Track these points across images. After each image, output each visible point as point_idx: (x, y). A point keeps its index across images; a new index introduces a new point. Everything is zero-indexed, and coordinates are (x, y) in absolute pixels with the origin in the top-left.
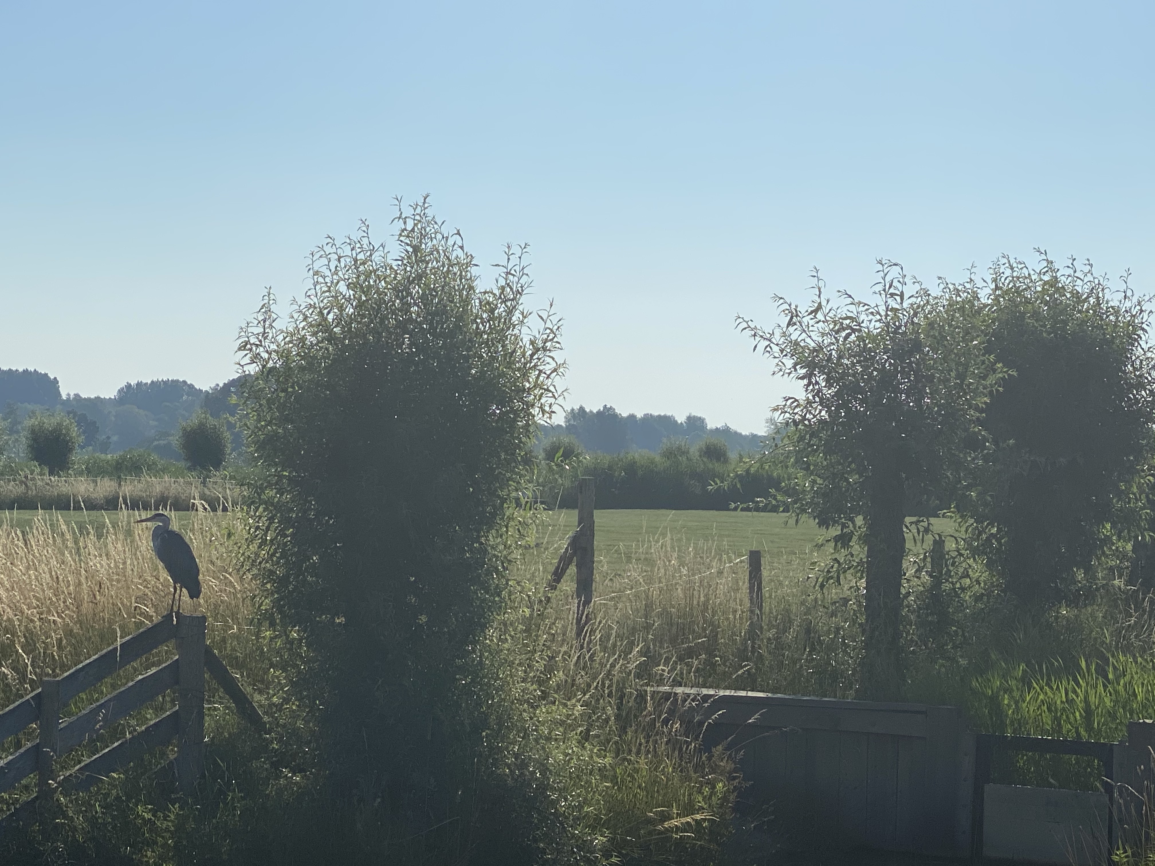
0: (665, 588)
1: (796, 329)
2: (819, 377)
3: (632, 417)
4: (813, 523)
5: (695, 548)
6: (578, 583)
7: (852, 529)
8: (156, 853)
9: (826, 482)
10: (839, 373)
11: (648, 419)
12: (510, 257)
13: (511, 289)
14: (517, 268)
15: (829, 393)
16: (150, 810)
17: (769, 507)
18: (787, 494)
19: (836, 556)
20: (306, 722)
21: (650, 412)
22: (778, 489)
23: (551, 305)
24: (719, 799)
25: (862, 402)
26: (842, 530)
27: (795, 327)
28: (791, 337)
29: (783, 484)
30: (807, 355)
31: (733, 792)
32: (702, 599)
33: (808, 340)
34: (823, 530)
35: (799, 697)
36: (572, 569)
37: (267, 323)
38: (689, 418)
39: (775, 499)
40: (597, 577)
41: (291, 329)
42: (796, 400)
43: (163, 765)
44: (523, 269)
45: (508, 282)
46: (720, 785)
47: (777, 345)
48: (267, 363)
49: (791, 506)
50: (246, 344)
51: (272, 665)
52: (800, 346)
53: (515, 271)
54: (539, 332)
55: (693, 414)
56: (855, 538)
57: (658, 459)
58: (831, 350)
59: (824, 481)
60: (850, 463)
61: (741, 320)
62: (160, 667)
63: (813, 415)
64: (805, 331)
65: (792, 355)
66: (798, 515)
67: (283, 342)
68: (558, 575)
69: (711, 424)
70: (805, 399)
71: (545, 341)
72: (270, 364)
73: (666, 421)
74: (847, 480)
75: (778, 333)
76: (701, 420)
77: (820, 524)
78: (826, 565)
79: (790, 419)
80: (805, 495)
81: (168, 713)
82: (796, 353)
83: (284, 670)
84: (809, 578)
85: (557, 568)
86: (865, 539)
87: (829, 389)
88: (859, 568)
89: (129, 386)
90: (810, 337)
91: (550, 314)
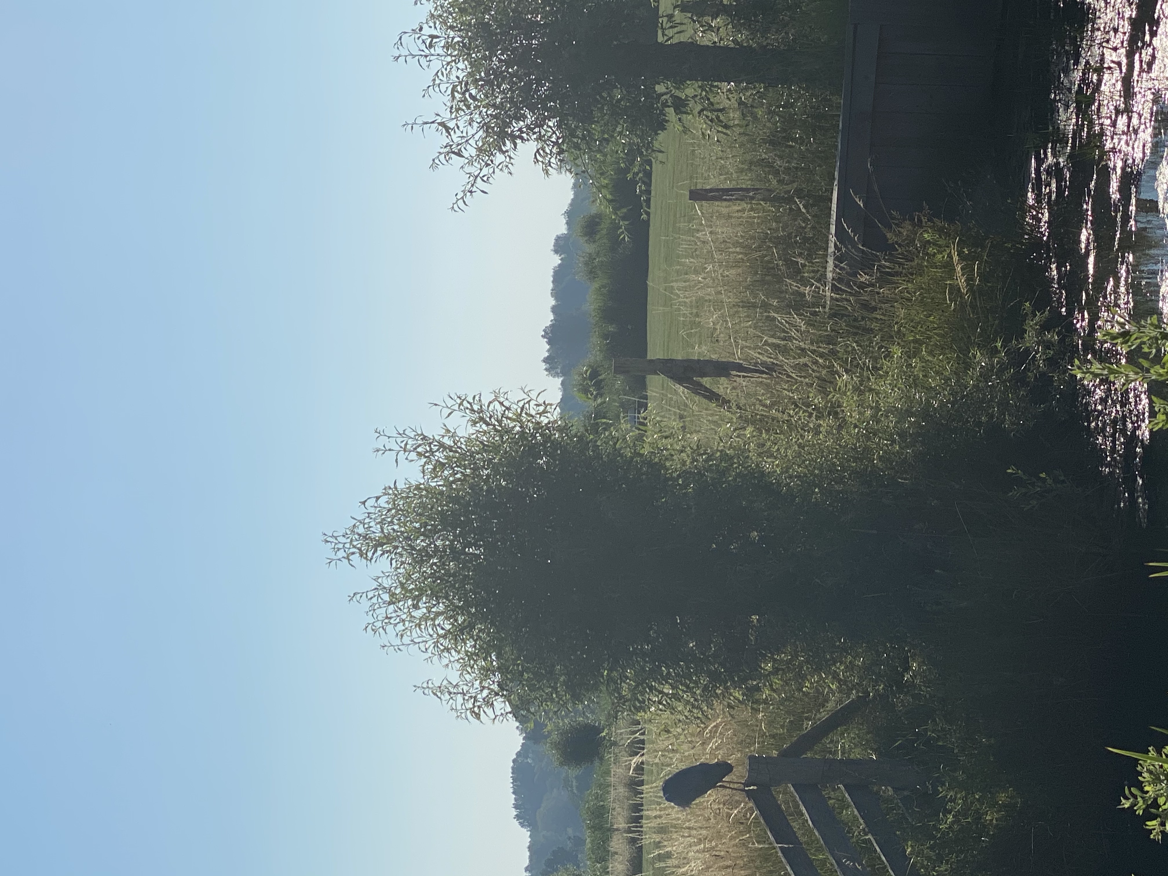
0: (726, 287)
1: (465, 148)
2: (514, 127)
3: (554, 309)
4: (662, 136)
5: (686, 257)
6: (720, 376)
7: (669, 95)
8: (988, 811)
9: (621, 122)
10: (510, 108)
11: (556, 293)
12: (387, 449)
13: (420, 445)
14: (399, 440)
15: (530, 118)
16: (944, 815)
17: (646, 180)
18: (632, 162)
19: (696, 112)
20: (857, 656)
21: (550, 292)
22: (627, 170)
23: (436, 405)
24: (941, 237)
25: (540, 84)
26: (669, 106)
27: (463, 149)
28: (473, 155)
29: (622, 165)
30: (492, 140)
31: (934, 223)
32: (738, 250)
33: (477, 137)
34: (669, 126)
35: (838, 153)
36: (706, 381)
37: (452, 690)
38: (556, 251)
39: (637, 174)
40: (714, 357)
41: (458, 666)
42: (538, 151)
43: (899, 801)
44: (400, 434)
45: (412, 449)
46: (926, 236)
47: (481, 170)
48: (492, 690)
49: (644, 158)
50: (474, 712)
51: (800, 690)
52: (482, 146)
53: (402, 442)
54: (464, 416)
55: (552, 248)
56: (678, 93)
57: (596, 285)
58: (487, 115)
59: (619, 124)
60: (602, 97)
61: (455, 206)
62: (800, 803)
63: (553, 134)
64: (467, 141)
65: (492, 154)
66: (653, 151)
67: (472, 674)
68: (712, 396)
69: (562, 229)
70: (536, 143)
71: (472, 410)
72: (495, 687)
73: (559, 275)
74: (619, 101)
75: (468, 169)
76: (558, 239)
77: (664, 129)
78: (706, 123)
79: (556, 157)
80: (634, 143)
81: (847, 795)
82: (490, 150)
83: (804, 678)
84: (718, 141)
85: (705, 397)
86: (680, 84)
87: (526, 117)
88: (707, 89)
89: (517, 817)
90: (473, 135)
91: (445, 406)
